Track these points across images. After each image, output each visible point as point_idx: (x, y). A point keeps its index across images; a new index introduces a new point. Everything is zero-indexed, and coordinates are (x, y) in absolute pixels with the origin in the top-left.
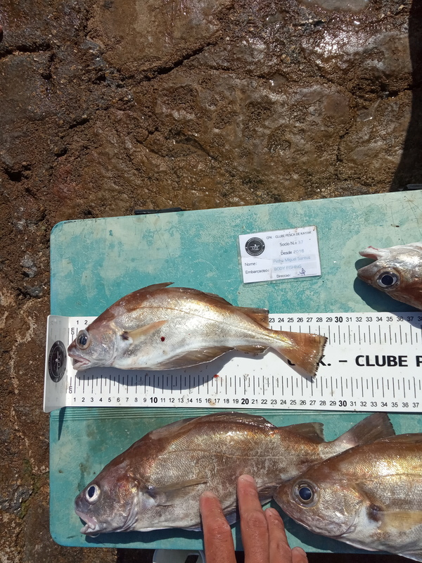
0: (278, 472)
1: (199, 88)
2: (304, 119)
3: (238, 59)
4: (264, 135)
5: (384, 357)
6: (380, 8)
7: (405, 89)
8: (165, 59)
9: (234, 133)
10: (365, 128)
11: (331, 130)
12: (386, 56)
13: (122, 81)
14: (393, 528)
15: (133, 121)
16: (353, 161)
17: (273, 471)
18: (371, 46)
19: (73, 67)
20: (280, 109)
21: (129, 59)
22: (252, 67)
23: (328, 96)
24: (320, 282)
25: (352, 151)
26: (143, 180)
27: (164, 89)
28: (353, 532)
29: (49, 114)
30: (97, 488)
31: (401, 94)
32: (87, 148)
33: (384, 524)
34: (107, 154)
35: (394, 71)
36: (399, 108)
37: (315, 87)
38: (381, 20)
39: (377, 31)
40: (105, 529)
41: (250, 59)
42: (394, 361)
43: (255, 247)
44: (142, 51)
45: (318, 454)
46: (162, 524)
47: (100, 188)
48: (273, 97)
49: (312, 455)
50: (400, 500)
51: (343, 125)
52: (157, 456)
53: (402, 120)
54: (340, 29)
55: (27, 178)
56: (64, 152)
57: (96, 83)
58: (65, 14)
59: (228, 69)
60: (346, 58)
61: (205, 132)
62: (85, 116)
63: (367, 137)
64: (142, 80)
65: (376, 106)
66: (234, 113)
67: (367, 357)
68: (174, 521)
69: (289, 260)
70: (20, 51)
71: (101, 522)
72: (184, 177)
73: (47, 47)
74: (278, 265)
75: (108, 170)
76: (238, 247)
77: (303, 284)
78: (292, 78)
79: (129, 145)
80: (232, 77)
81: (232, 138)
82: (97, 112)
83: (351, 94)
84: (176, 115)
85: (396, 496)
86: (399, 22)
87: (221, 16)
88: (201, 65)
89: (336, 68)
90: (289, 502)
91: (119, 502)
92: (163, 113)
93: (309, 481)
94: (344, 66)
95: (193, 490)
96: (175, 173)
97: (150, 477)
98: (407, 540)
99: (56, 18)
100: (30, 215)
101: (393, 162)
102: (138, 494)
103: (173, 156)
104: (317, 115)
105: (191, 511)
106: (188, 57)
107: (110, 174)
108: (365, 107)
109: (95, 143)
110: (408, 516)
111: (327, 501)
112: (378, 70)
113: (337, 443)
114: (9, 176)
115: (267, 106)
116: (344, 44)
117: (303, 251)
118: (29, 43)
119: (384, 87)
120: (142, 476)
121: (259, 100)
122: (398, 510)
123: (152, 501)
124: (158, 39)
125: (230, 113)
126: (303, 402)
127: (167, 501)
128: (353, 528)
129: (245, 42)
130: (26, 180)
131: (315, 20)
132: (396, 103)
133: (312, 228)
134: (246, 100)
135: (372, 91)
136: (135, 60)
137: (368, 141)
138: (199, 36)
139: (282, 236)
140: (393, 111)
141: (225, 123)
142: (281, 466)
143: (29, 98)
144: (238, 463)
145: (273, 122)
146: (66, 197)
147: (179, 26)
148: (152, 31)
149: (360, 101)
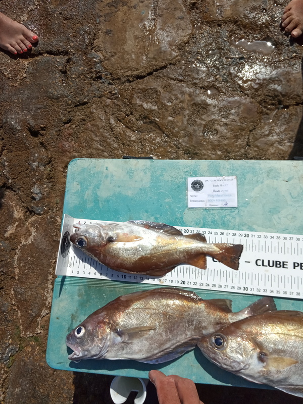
0: (201, 329)
1: (162, 91)
2: (228, 117)
3: (189, 75)
4: (201, 124)
5: (273, 261)
6: (281, 53)
7: (294, 105)
8: (142, 70)
9: (182, 121)
10: (266, 127)
11: (244, 125)
12: (283, 83)
13: (112, 81)
14: (273, 367)
15: (116, 107)
16: (257, 147)
17: (198, 327)
18: (274, 76)
19: (82, 68)
20: (213, 109)
21: (118, 67)
22: (197, 81)
23: (244, 104)
24: (236, 211)
25: (257, 140)
26: (119, 145)
27: (139, 89)
28: (247, 369)
29: (62, 96)
30: (83, 328)
31: (291, 107)
32: (84, 120)
33: (268, 365)
34: (97, 126)
35: (287, 93)
36: (289, 116)
37: (236, 98)
38: (281, 61)
39: (278, 67)
40: (86, 355)
41: (196, 76)
42: (279, 264)
43: (198, 186)
44: (127, 63)
45: (228, 319)
46: (123, 356)
47: (90, 147)
48: (209, 101)
49: (223, 320)
50: (279, 350)
51: (252, 124)
52: (125, 311)
53: (290, 124)
54: (254, 63)
55: (42, 135)
56: (69, 121)
57: (95, 80)
58: (81, 34)
59: (181, 81)
60: (257, 81)
61: (163, 119)
62: (86, 100)
63: (267, 133)
64: (125, 82)
65: (274, 113)
66: (183, 109)
67: (263, 261)
68: (132, 354)
69: (218, 196)
70: (48, 54)
71: (84, 350)
72: (146, 146)
73: (66, 53)
74: (211, 198)
75: (97, 136)
76: (186, 185)
77: (225, 211)
78: (222, 90)
79: (112, 121)
80: (184, 86)
81: (179, 124)
82: (94, 98)
83: (258, 105)
84: (145, 106)
85: (276, 347)
86: (292, 63)
87: (180, 48)
88: (165, 76)
89: (251, 87)
90: (207, 347)
91: (98, 337)
92: (136, 104)
93: (221, 334)
94: (256, 87)
95: (146, 334)
96: (141, 142)
97: (119, 323)
98: (281, 376)
99: (74, 36)
100: (41, 159)
101: (283, 150)
102: (110, 333)
103: (140, 132)
104: (236, 115)
105: (143, 348)
106: (156, 70)
107: (97, 139)
108: (267, 114)
109: (90, 118)
110: (283, 360)
111: (233, 347)
112: (277, 91)
113: (240, 313)
114: (31, 133)
115: (204, 107)
116: (257, 73)
117: (227, 191)
118: (54, 49)
119: (280, 102)
120: (114, 322)
121: (200, 102)
122: (277, 356)
123: (119, 338)
124: (138, 57)
125: (180, 108)
126: (220, 286)
127: (129, 340)
128: (248, 366)
129: (194, 66)
130: (41, 137)
131: (240, 56)
132: (287, 113)
133: (234, 177)
134: (191, 101)
135: (273, 104)
136: (122, 68)
137: (268, 135)
138: (165, 58)
139: (215, 181)
140: (285, 118)
141: (177, 115)
142: (204, 324)
143: (50, 84)
144: (176, 319)
145: (208, 117)
146: (67, 151)
147: (153, 50)
148: (135, 52)
149: (264, 110)
